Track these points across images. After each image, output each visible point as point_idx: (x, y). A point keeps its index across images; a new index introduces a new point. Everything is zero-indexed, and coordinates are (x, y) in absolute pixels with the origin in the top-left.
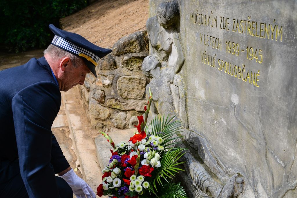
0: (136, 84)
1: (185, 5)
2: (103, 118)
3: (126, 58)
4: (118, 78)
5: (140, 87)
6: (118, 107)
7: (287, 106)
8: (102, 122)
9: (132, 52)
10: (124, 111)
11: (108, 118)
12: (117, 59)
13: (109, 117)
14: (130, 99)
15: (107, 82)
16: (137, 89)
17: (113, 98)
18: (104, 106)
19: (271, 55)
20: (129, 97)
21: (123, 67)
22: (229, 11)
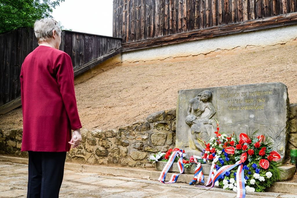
0: (161, 137)
1: (216, 92)
2: (141, 159)
3: (156, 124)
4: (151, 135)
5: (163, 139)
6: (151, 151)
7: (277, 110)
8: (140, 161)
9: (159, 121)
10: (154, 153)
11: (144, 158)
12: (151, 124)
13: (146, 157)
14: (158, 145)
15: (145, 137)
16: (162, 140)
17: (149, 146)
18: (142, 152)
19: (268, 99)
20: (157, 144)
21: (154, 129)
22: (247, 90)
